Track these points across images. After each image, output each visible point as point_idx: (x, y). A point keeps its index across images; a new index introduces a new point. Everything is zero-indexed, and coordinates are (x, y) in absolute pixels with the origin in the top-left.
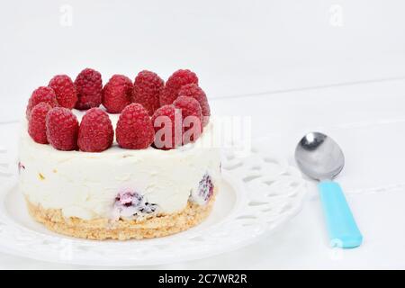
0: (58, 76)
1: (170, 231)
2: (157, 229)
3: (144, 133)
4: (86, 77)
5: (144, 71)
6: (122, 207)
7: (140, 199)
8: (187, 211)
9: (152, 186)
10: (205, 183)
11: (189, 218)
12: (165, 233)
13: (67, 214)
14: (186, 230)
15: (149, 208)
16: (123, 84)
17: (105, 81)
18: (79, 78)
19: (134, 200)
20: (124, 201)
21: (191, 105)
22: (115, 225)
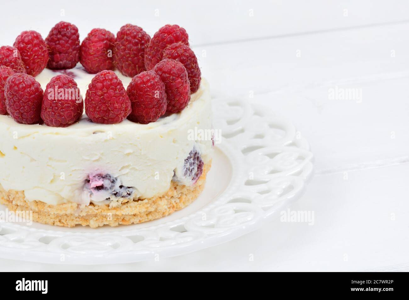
0: (26, 32)
1: (150, 217)
2: (134, 215)
3: (116, 105)
4: (60, 32)
5: (127, 26)
6: (92, 190)
7: (113, 182)
8: (170, 193)
9: (127, 167)
10: (191, 160)
11: (173, 201)
12: (145, 218)
13: (30, 196)
14: (169, 214)
15: (124, 192)
16: (103, 40)
17: (83, 36)
18: (52, 34)
19: (107, 183)
20: (94, 184)
21: (175, 70)
22: (86, 210)
